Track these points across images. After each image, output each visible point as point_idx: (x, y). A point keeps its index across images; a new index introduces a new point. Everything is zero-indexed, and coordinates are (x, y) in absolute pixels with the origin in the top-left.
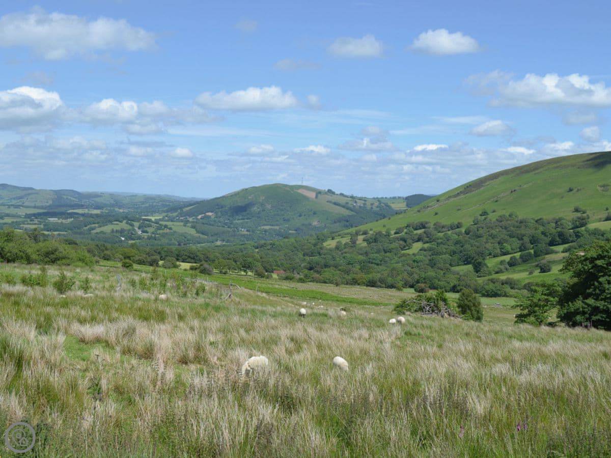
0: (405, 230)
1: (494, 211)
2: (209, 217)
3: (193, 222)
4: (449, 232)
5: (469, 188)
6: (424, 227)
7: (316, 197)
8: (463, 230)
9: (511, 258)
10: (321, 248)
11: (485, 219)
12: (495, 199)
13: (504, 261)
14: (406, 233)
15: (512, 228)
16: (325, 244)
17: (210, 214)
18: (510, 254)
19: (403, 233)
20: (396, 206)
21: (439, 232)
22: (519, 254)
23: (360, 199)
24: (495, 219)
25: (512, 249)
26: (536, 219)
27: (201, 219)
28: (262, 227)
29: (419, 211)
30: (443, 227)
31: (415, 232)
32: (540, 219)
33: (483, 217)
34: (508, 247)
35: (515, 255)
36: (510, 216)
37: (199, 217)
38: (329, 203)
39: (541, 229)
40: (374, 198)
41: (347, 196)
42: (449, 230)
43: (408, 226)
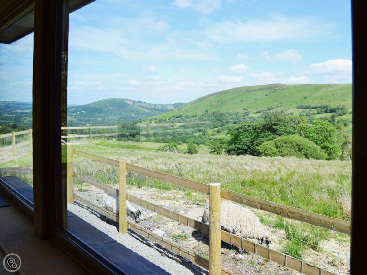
0: (173, 118)
1: (211, 110)
2: (83, 113)
3: (76, 115)
4: (192, 119)
5: (200, 100)
6: (181, 117)
7: (133, 104)
8: (198, 118)
9: (218, 129)
10: (135, 126)
11: (207, 113)
12: (211, 104)
13: (215, 130)
14: (173, 119)
15: (218, 117)
16: (137, 125)
17: (83, 112)
18: (217, 127)
19: (172, 119)
20: (169, 108)
21: (188, 119)
22: (221, 127)
23: (153, 105)
24: (211, 113)
25: (218, 125)
26: (228, 113)
27: (79, 114)
28: (108, 117)
29: (179, 110)
30: (189, 116)
31: (177, 119)
32: (230, 113)
33: (206, 112)
34: (217, 125)
35: (220, 128)
36: (217, 112)
37: (78, 113)
38: (139, 107)
39: (230, 117)
40: (159, 104)
41: (147, 104)
42: (192, 118)
43: (174, 116)
